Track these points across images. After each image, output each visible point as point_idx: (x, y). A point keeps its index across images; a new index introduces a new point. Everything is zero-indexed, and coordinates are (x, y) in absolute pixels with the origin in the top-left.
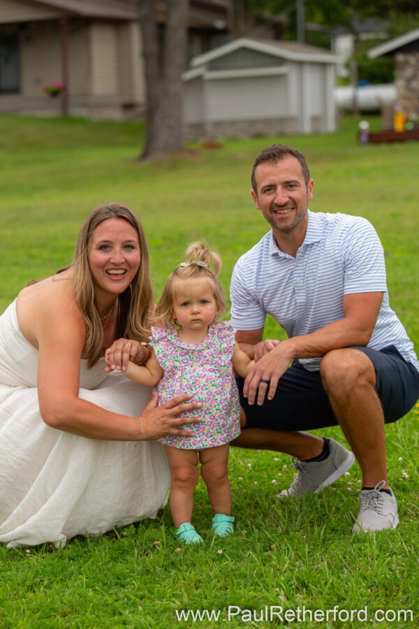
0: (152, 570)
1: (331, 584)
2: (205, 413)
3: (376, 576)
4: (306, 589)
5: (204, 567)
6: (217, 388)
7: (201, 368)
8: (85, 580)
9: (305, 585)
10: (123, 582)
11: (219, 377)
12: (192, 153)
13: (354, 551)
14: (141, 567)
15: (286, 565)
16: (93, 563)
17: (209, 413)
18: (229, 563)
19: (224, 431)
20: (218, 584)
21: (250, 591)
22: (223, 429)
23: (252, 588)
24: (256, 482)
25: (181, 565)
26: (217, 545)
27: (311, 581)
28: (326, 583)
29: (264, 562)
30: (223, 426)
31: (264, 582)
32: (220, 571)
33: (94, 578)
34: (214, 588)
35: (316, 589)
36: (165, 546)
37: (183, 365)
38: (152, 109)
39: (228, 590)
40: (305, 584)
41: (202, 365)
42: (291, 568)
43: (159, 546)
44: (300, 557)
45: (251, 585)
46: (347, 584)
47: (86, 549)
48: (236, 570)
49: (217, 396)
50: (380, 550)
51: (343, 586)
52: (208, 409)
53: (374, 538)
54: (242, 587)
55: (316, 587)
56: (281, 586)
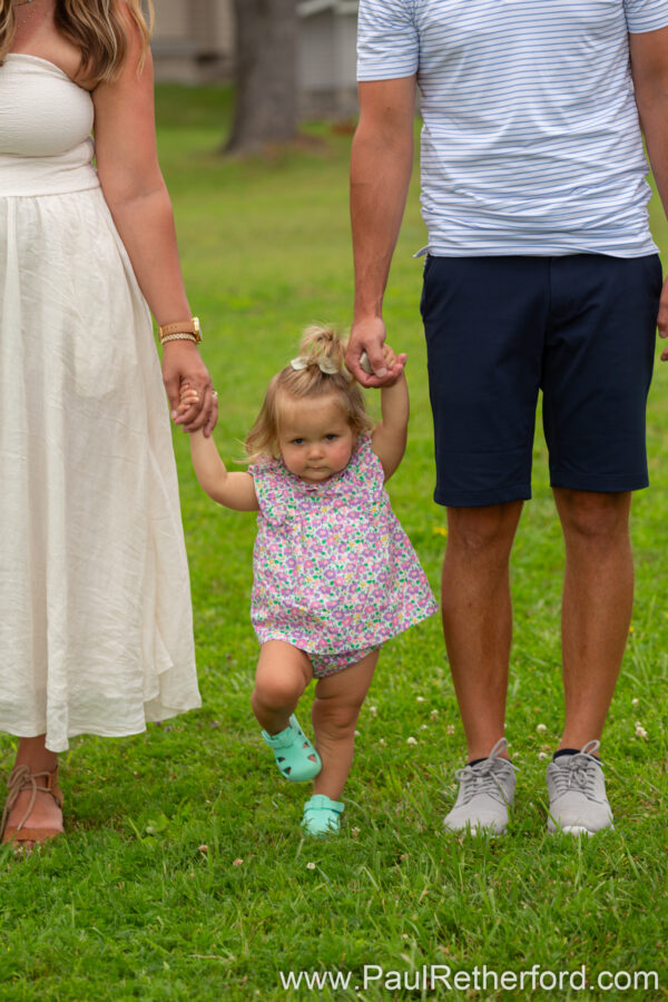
0: (191, 897)
1: (500, 927)
2: (351, 591)
3: (578, 915)
4: (457, 936)
5: (282, 893)
6: (365, 544)
7: (334, 515)
8: (73, 913)
9: (453, 928)
10: (140, 917)
11: (368, 525)
12: (314, 142)
13: (544, 868)
14: (173, 891)
15: (424, 892)
16: (91, 882)
17: (356, 591)
18: (325, 887)
19: (385, 617)
20: (304, 925)
21: (358, 938)
22: (383, 614)
23: (363, 932)
24: (382, 741)
25: (242, 889)
26: (306, 853)
27: (464, 920)
28: (490, 926)
29: (386, 884)
30: (383, 608)
31: (383, 923)
32: (310, 900)
33: (91, 909)
34: (296, 932)
35: (473, 935)
36: (217, 853)
37: (303, 513)
38: (245, 64)
39: (321, 936)
40: (455, 926)
41: (335, 510)
42: (434, 895)
43: (205, 853)
44: (450, 878)
45: (362, 927)
46: (527, 927)
47: (80, 858)
48: (337, 900)
49: (366, 559)
50: (589, 866)
51: (520, 931)
52: (354, 583)
53: (580, 846)
54: (344, 929)
55: (474, 931)
56: (413, 929)
